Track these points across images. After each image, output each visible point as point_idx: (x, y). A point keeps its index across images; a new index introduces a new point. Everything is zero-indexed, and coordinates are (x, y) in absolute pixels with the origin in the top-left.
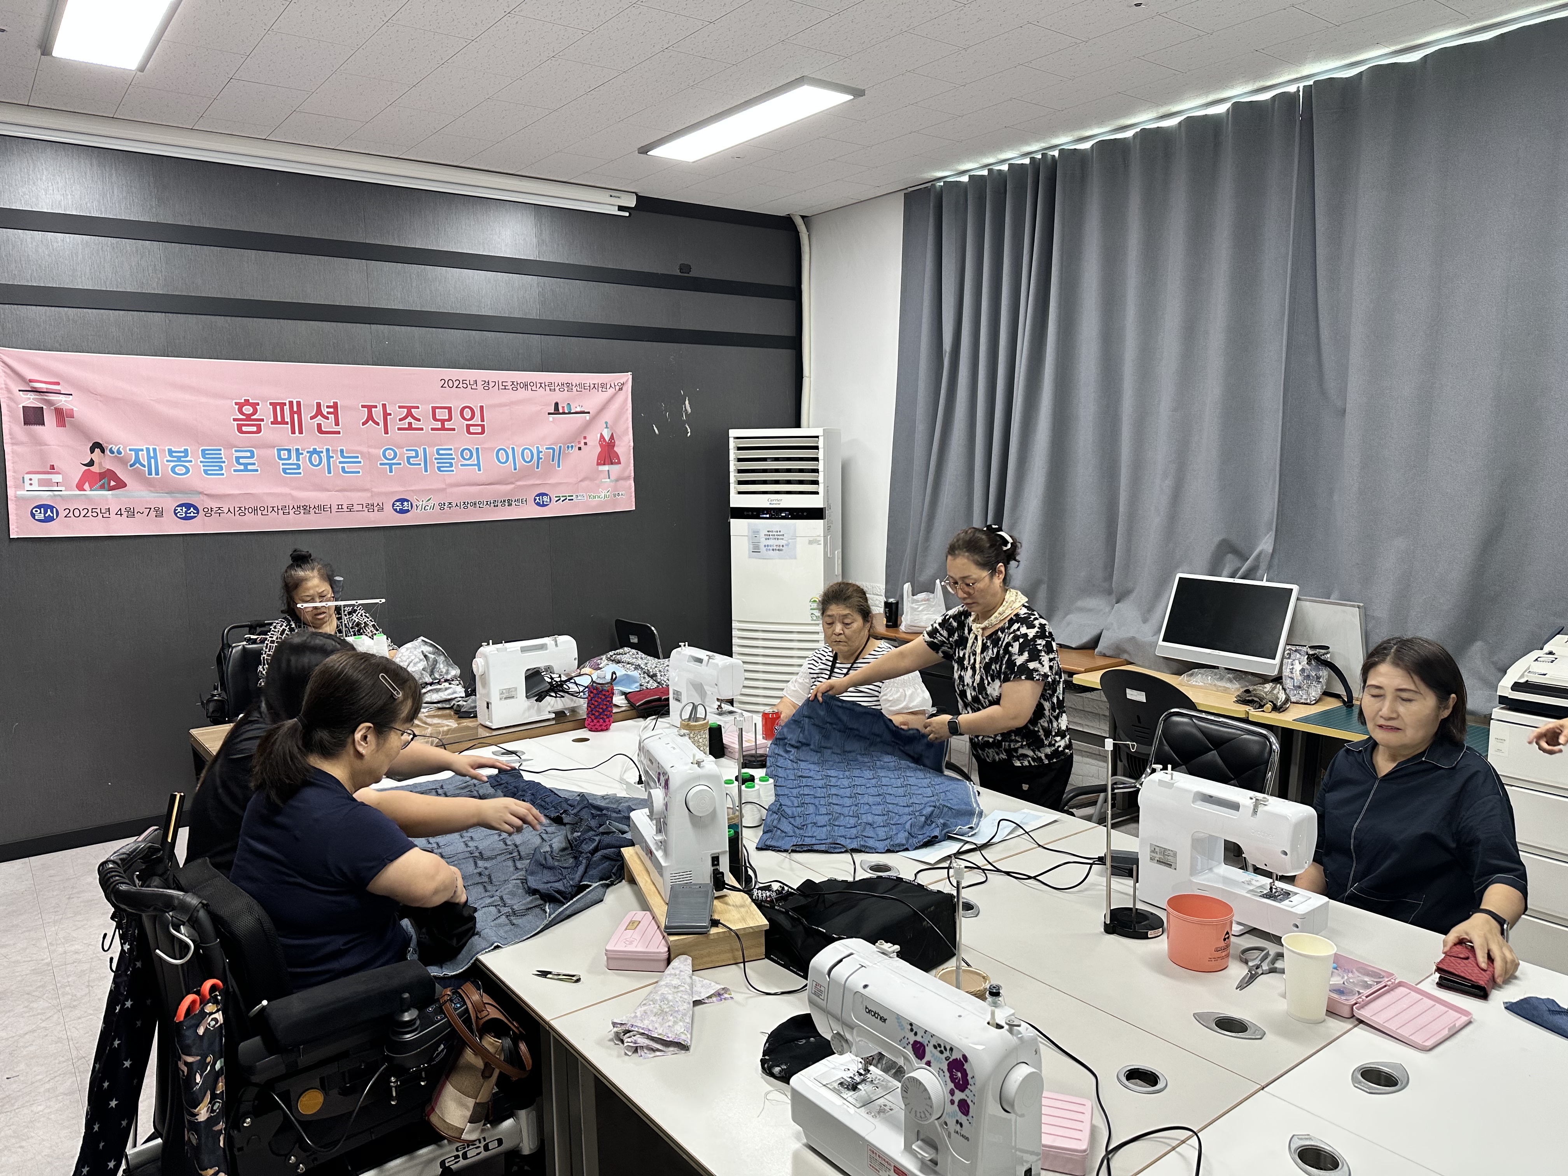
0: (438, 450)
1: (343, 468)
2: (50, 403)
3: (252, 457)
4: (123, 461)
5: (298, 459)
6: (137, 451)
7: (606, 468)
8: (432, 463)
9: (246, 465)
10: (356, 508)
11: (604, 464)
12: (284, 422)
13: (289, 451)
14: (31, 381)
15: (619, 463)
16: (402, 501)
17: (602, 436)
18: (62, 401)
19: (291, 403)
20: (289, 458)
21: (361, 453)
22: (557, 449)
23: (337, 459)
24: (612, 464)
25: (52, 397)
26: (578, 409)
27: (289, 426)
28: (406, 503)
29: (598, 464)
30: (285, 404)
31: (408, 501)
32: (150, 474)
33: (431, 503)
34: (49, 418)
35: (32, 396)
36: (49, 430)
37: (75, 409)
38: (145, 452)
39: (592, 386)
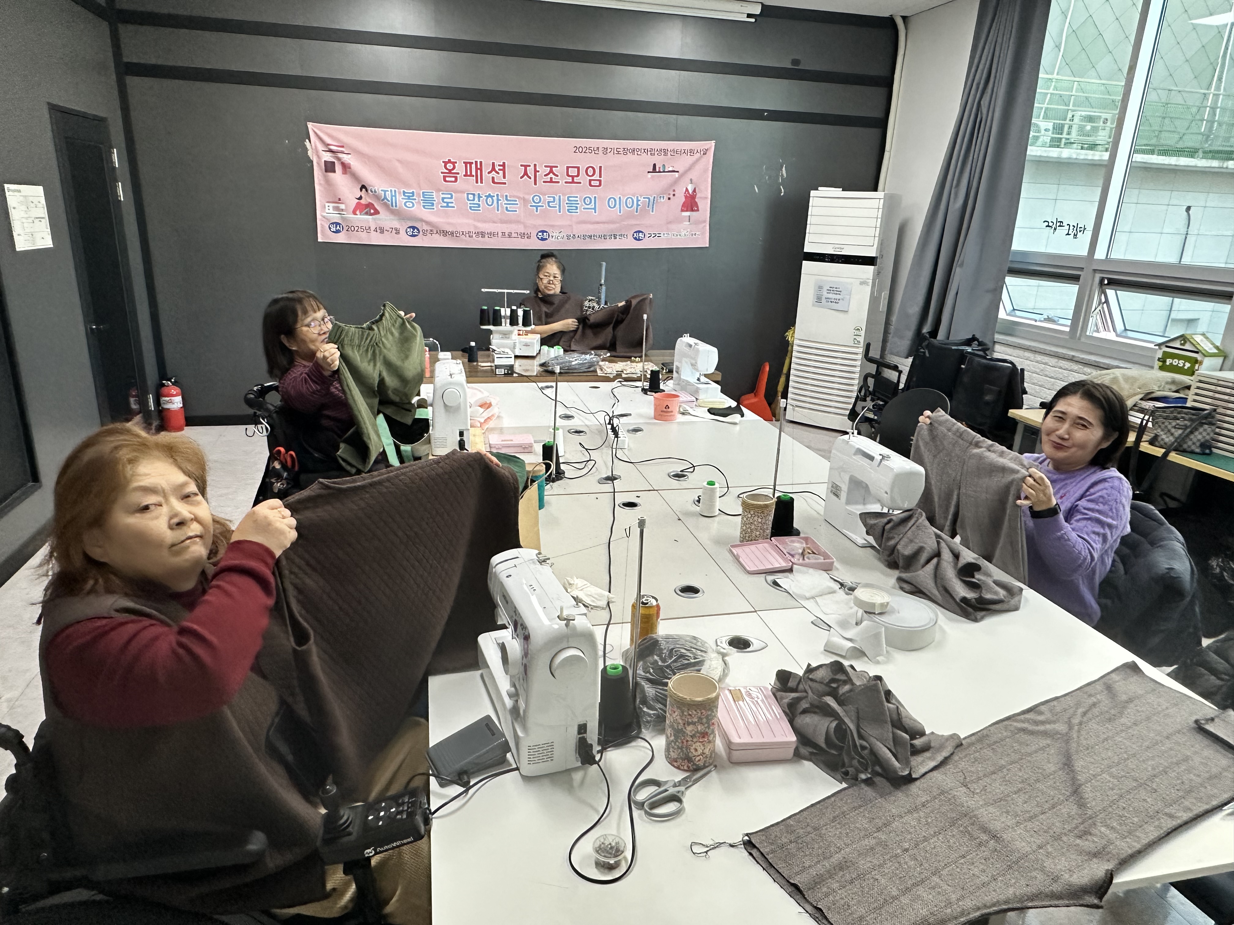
0: (568, 197)
1: (507, 208)
2: (339, 159)
3: (451, 198)
4: (377, 197)
5: (479, 201)
6: (385, 191)
7: (687, 214)
8: (564, 207)
9: (448, 203)
10: (514, 235)
11: (687, 211)
12: (471, 175)
13: (474, 195)
14: (329, 145)
15: (698, 210)
16: (543, 232)
17: (687, 190)
18: (345, 158)
19: (476, 162)
20: (474, 200)
21: (519, 198)
22: (652, 199)
23: (503, 202)
24: (692, 210)
25: (340, 155)
26: (671, 169)
27: (474, 178)
28: (545, 234)
29: (682, 211)
30: (472, 163)
31: (546, 232)
32: (392, 206)
33: (561, 235)
34: (338, 168)
35: (329, 154)
36: (338, 176)
37: (352, 163)
38: (389, 193)
39: (683, 151)
